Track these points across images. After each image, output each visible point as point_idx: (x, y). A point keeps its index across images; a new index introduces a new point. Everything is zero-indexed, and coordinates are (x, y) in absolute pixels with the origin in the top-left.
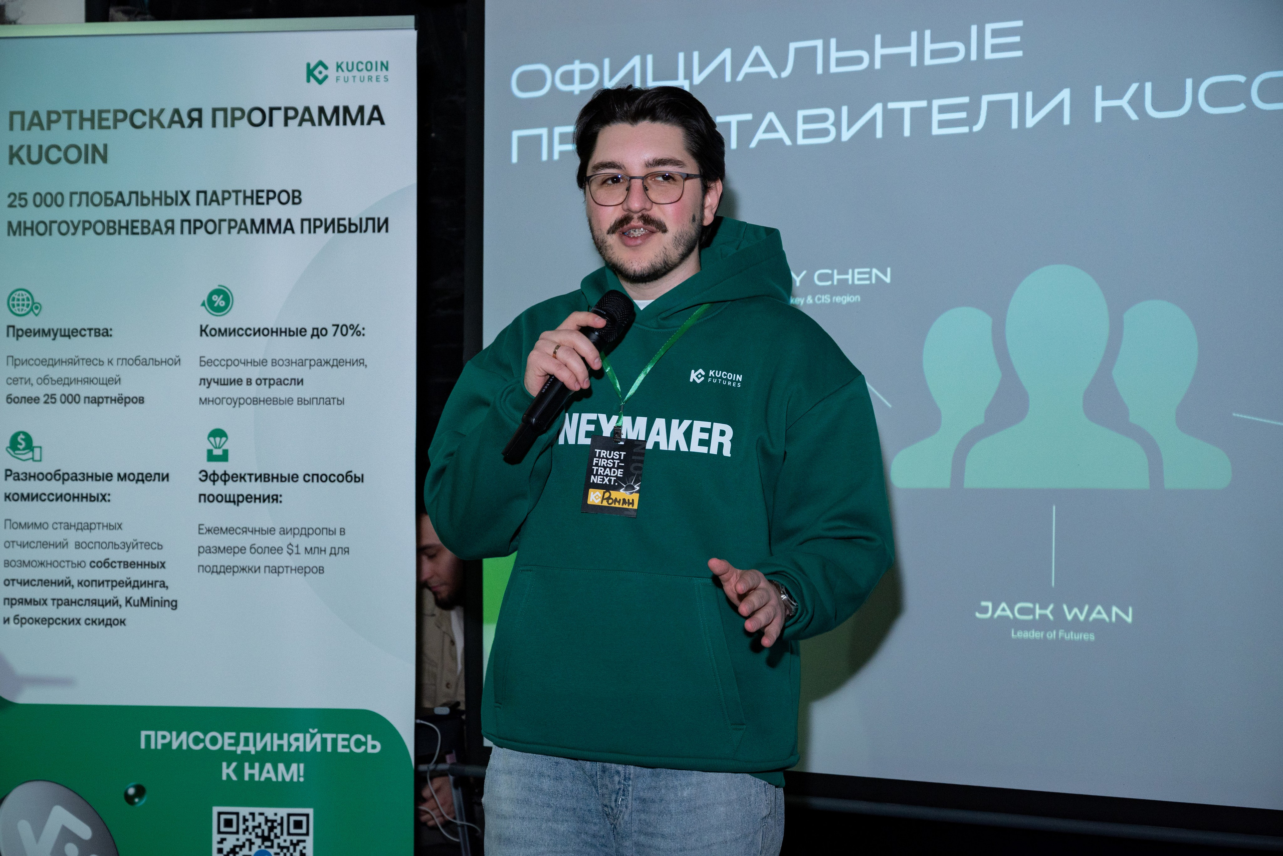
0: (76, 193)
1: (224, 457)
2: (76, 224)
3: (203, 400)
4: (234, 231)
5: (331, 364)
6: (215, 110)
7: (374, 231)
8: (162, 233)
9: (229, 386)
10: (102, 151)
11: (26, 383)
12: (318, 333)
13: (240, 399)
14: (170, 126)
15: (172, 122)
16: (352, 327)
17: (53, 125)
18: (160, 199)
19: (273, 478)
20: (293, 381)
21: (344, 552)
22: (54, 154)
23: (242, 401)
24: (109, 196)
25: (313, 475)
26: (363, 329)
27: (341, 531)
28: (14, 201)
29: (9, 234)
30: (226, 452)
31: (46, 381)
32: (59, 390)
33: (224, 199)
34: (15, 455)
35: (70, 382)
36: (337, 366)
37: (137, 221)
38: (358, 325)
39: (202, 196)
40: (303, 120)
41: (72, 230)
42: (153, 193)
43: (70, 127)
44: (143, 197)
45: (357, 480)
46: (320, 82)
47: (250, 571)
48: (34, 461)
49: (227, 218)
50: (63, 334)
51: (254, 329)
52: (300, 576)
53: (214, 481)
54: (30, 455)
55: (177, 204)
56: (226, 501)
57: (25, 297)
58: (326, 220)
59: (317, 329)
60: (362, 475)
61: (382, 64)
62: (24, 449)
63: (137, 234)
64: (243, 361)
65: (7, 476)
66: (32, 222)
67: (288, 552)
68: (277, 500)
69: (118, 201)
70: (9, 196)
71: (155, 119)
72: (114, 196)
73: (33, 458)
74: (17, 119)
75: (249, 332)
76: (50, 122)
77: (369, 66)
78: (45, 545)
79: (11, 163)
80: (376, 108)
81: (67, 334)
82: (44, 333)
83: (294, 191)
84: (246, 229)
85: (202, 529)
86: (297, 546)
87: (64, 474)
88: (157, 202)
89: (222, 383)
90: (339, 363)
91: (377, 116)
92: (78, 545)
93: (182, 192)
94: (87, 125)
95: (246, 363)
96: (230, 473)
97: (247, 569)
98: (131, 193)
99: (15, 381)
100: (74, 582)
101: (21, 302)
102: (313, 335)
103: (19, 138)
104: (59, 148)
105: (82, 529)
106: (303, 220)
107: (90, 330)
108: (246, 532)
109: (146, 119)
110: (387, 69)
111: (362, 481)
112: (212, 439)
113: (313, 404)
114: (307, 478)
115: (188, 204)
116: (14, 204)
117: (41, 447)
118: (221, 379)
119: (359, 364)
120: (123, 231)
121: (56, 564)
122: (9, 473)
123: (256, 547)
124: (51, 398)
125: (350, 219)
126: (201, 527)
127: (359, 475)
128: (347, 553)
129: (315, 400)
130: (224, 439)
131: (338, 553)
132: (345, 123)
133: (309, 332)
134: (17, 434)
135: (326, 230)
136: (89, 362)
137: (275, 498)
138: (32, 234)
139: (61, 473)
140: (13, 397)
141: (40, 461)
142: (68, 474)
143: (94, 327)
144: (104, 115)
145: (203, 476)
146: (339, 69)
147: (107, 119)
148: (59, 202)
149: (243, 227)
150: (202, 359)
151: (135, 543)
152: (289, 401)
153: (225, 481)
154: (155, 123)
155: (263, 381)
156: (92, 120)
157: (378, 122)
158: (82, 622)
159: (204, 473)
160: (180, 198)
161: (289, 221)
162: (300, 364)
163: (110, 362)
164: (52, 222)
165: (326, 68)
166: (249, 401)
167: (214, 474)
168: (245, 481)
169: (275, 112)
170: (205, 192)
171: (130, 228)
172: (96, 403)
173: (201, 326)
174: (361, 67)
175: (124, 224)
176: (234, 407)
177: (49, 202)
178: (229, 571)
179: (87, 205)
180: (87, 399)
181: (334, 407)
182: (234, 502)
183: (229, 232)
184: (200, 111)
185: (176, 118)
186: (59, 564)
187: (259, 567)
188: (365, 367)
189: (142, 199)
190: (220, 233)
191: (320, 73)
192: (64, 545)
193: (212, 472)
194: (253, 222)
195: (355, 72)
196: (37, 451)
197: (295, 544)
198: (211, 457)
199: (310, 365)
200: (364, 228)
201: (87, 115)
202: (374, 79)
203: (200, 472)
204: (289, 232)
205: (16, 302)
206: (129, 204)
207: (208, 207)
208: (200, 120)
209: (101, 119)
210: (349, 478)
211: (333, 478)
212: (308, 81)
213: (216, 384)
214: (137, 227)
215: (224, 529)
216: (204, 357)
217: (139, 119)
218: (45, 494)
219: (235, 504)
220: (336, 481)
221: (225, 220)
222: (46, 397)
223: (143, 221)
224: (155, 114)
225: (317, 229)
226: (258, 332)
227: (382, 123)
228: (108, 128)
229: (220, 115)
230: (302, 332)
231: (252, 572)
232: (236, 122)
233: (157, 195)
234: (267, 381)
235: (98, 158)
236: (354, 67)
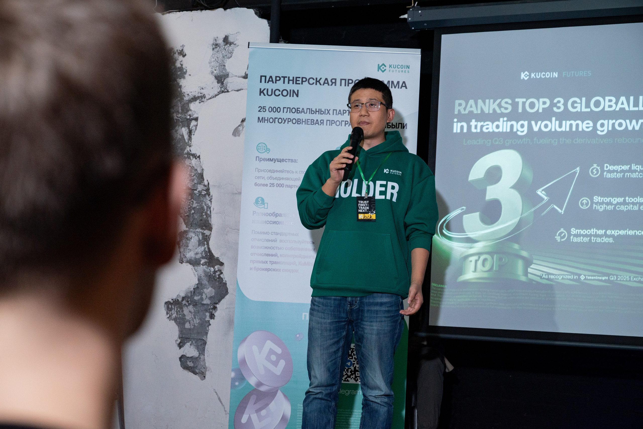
0: (286, 108)
2: (285, 120)
4: (347, 125)
6: (341, 80)
7: (401, 128)
8: (319, 125)
10: (296, 93)
11: (263, 179)
14: (323, 85)
15: (324, 83)
17: (277, 82)
18: (319, 111)
22: (277, 93)
24: (298, 109)
28: (260, 110)
29: (258, 122)
31: (271, 178)
32: (275, 182)
33: (343, 113)
34: (258, 206)
35: (280, 179)
37: (309, 120)
39: (335, 111)
41: (283, 122)
42: (316, 109)
43: (284, 83)
44: (312, 111)
46: (383, 71)
48: (265, 208)
49: (345, 120)
50: (278, 161)
54: (263, 206)
55: (325, 114)
57: (264, 146)
61: (407, 66)
62: (260, 204)
63: (309, 124)
65: (253, 214)
66: (268, 118)
69: (302, 112)
70: (259, 108)
71: (318, 81)
72: (301, 110)
73: (264, 207)
74: (263, 78)
76: (276, 80)
77: (402, 67)
78: (268, 240)
79: (260, 95)
80: (404, 82)
81: (280, 161)
82: (270, 160)
87: (276, 214)
88: (317, 113)
91: (404, 85)
92: (281, 241)
93: (327, 110)
94: (291, 82)
98: (307, 109)
99: (258, 178)
100: (279, 255)
101: (262, 148)
103: (264, 86)
104: (280, 91)
105: (283, 235)
107: (289, 160)
109: (315, 81)
110: (409, 68)
115: (330, 114)
116: (261, 111)
117: (267, 203)
120: (304, 123)
121: (272, 248)
122: (254, 212)
124: (272, 185)
125: (392, 123)
134: (259, 198)
136: (288, 172)
138: (268, 122)
139: (275, 213)
140: (257, 184)
141: (267, 208)
142: (278, 214)
143: (291, 159)
144: (298, 79)
146: (391, 67)
147: (299, 81)
148: (279, 110)
151: (303, 241)
154: (318, 83)
156: (293, 80)
157: (405, 88)
158: (281, 270)
160: (327, 112)
163: (296, 172)
164: (275, 118)
165: (385, 66)
170: (336, 110)
171: (306, 122)
172: (290, 187)
174: (398, 66)
175: (304, 120)
177: (274, 110)
179: (290, 113)
180: (287, 186)
183: (345, 126)
184: (335, 79)
185: (326, 82)
186: (273, 248)
189: (312, 112)
190: (341, 126)
191: (383, 68)
192: (275, 241)
195: (396, 69)
196: (266, 205)
200: (397, 127)
201: (291, 78)
202: (404, 71)
205: (260, 148)
206: (306, 113)
207: (337, 116)
208: (335, 83)
209: (296, 80)
212: (378, 71)
214: (309, 122)
217: (311, 81)
218: (268, 221)
221: (344, 121)
222: (271, 184)
223: (312, 120)
224: (318, 80)
228: (299, 84)
229: (343, 82)
233: (318, 110)
235: (294, 94)
236: (397, 66)
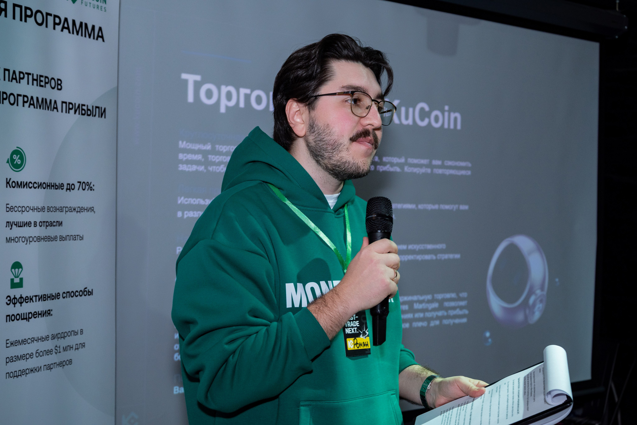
1: (20, 285)
3: (8, 239)
4: (27, 105)
5: (77, 211)
6: (15, 5)
7: (99, 117)
9: (23, 228)
12: (70, 187)
13: (30, 237)
16: (88, 184)
19: (48, 297)
20: (57, 223)
21: (82, 346)
23: (31, 239)
25: (67, 292)
26: (94, 185)
27: (81, 332)
30: (21, 279)
33: (20, 78)
36: (80, 212)
38: (91, 183)
39: (7, 72)
40: (63, 28)
45: (89, 293)
46: (73, 2)
47: (36, 371)
51: (38, 183)
52: (60, 369)
53: (15, 304)
56: (22, 319)
58: (75, 104)
59: (69, 184)
60: (92, 290)
64: (32, 208)
67: (55, 352)
68: (50, 313)
75: (35, 185)
80: (100, 29)
83: (58, 80)
84: (33, 104)
85: (8, 343)
86: (59, 347)
89: (19, 225)
90: (81, 210)
95: (33, 209)
96: (24, 296)
97: (34, 370)
102: (67, 189)
106: (63, 102)
108: (33, 341)
110: (106, 3)
111: (92, 295)
112: (13, 270)
113: (67, 240)
114: (64, 295)
118: (18, 222)
119: (91, 210)
123: (39, 351)
125: (87, 106)
126: (8, 342)
127: (90, 290)
128: (84, 347)
129: (68, 237)
130: (20, 270)
131: (79, 348)
132: (85, 36)
133: (65, 187)
135: (75, 113)
137: (48, 313)
145: (9, 300)
149: (32, 102)
150: (8, 206)
152: (55, 239)
153: (21, 303)
155: (43, 223)
157: (101, 39)
159: (9, 298)
161: (55, 102)
162: (61, 210)
166: (35, 239)
167: (15, 298)
168: (33, 302)
169: (49, 17)
173: (7, 179)
176: (26, 244)
178: (23, 373)
181: (78, 242)
182: (26, 319)
183: (24, 106)
184: (6, 3)
187: (41, 367)
188: (94, 213)
190: (17, 105)
193: (13, 297)
194: (37, 98)
197: (58, 346)
198: (14, 285)
199: (66, 211)
200: (94, 114)
202: (100, 8)
203: (7, 298)
204: (55, 110)
207: (10, 82)
208: (5, 10)
210: (85, 293)
211: (77, 294)
213: (16, 226)
215: (21, 341)
216: (8, 204)
219: (27, 321)
220: (79, 296)
221: (21, 95)
225: (70, 111)
226: (40, 185)
227: (103, 41)
229: (18, 10)
230: (61, 186)
231: (37, 372)
232: (28, 19)
234: (45, 223)
